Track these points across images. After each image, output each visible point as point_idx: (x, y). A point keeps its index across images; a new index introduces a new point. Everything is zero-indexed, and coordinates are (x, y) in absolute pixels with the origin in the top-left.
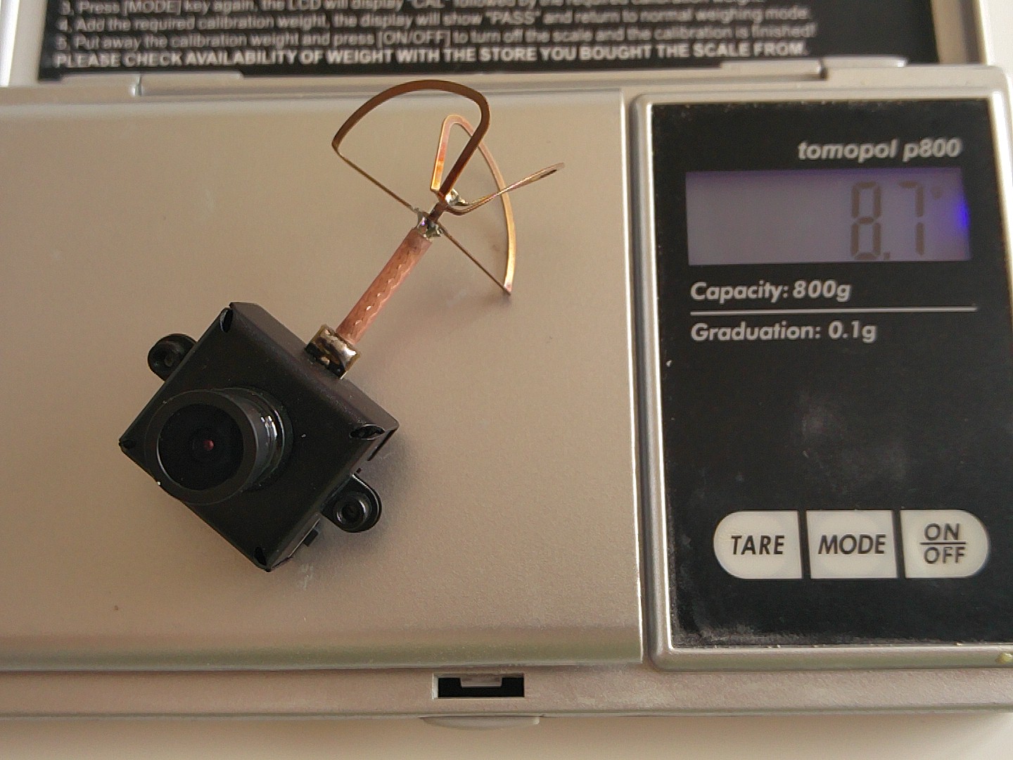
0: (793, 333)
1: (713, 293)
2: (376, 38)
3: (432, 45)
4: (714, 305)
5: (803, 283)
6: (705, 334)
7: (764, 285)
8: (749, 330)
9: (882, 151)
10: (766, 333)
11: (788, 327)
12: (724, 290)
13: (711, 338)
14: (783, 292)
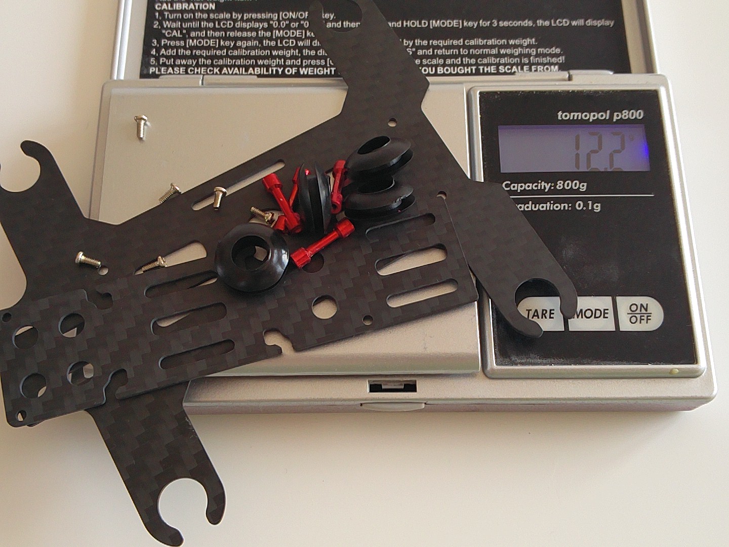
0: (557, 207)
1: (514, 187)
4: (515, 193)
5: (562, 182)
7: (541, 183)
8: (533, 205)
9: (602, 116)
10: (543, 207)
11: (554, 204)
12: (520, 185)
14: (551, 186)
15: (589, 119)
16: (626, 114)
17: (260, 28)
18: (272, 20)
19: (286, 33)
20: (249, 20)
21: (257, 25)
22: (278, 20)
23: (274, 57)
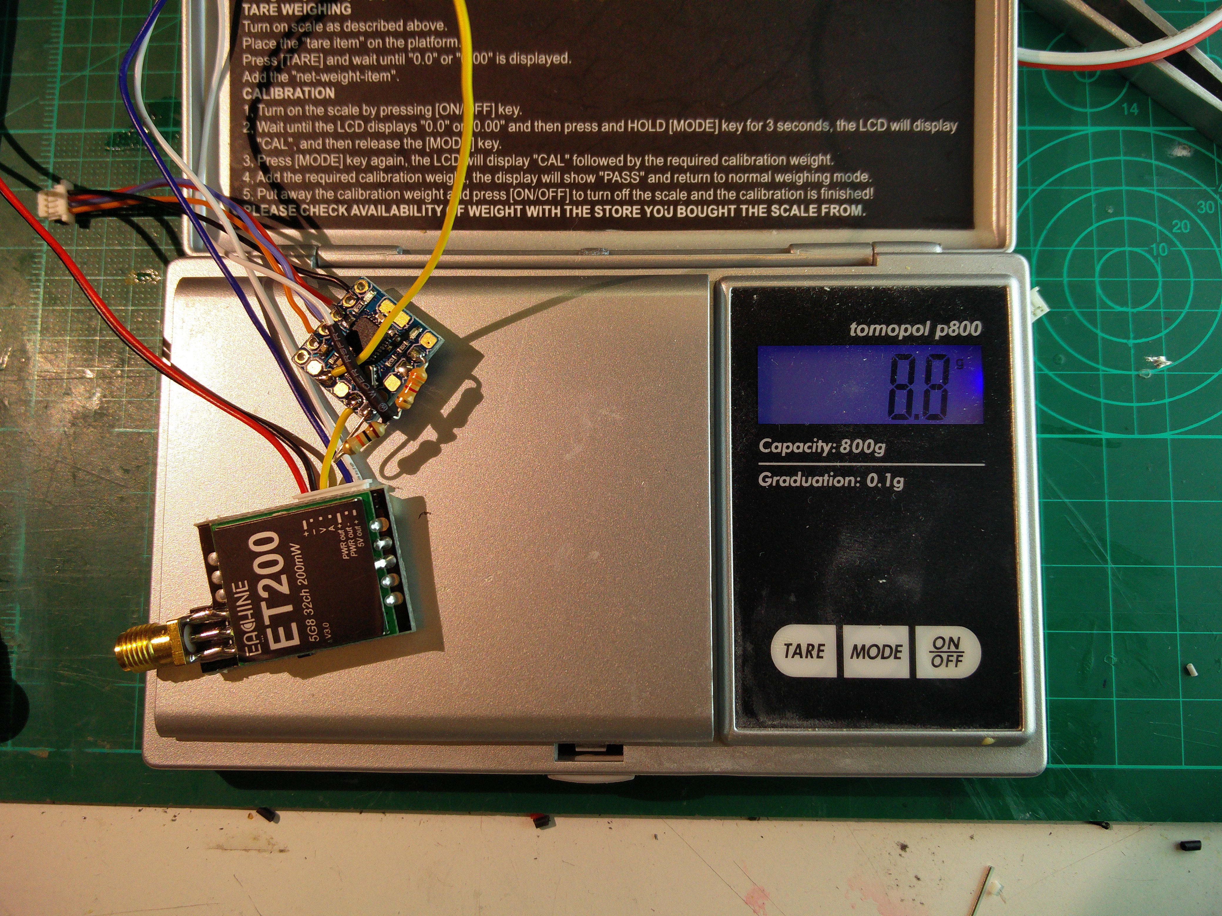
0: (839, 482)
1: (776, 447)
2: (508, 195)
3: (554, 202)
4: (777, 457)
5: (849, 441)
6: (769, 480)
7: (817, 442)
8: (804, 478)
9: (918, 330)
10: (817, 481)
11: (834, 477)
12: (785, 445)
13: (774, 484)
14: (832, 448)
15: (898, 335)
16: (955, 328)
17: (406, 134)
18: (423, 117)
19: (446, 142)
20: (389, 118)
21: (400, 127)
22: (434, 119)
23: (428, 186)
